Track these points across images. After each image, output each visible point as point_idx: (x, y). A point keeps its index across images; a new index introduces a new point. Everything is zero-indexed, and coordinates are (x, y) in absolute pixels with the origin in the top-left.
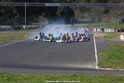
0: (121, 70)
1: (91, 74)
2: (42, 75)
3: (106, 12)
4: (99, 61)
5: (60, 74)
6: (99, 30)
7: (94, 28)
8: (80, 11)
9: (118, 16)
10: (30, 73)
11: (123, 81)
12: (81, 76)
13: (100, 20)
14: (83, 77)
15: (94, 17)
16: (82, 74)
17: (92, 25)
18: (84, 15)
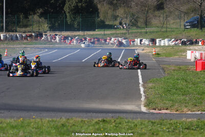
0: (189, 112)
1: (133, 118)
2: (43, 121)
3: (160, 7)
4: (146, 98)
5: (76, 119)
6: (146, 42)
7: (137, 37)
8: (110, 6)
9: (183, 15)
10: (21, 117)
11: (193, 129)
12: (115, 121)
13: (147, 24)
14: (120, 123)
15: (137, 17)
16: (118, 119)
17: (132, 33)
18: (117, 14)
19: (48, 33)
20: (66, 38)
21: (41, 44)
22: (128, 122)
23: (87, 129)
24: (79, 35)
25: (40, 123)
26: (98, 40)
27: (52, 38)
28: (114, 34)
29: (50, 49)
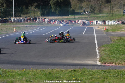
1: (92, 69)
2: (37, 71)
3: (108, 1)
4: (100, 56)
5: (57, 69)
6: (100, 22)
7: (94, 20)
8: (78, 1)
9: (122, 6)
10: (24, 69)
12: (81, 71)
13: (100, 11)
14: (84, 72)
15: (95, 8)
16: (83, 69)
17: (91, 17)
18: (82, 6)
19: (40, 18)
20: (51, 20)
21: (36, 24)
22: (89, 71)
23: (64, 75)
24: (59, 19)
25: (36, 72)
26: (71, 21)
27: (42, 21)
28: (80, 18)
29: (41, 27)
